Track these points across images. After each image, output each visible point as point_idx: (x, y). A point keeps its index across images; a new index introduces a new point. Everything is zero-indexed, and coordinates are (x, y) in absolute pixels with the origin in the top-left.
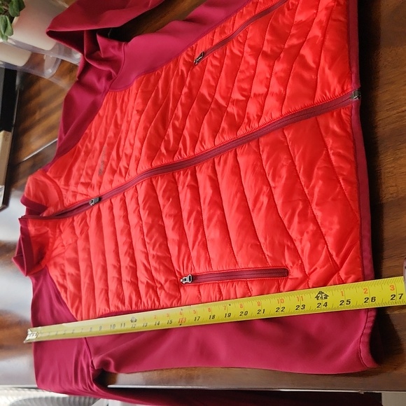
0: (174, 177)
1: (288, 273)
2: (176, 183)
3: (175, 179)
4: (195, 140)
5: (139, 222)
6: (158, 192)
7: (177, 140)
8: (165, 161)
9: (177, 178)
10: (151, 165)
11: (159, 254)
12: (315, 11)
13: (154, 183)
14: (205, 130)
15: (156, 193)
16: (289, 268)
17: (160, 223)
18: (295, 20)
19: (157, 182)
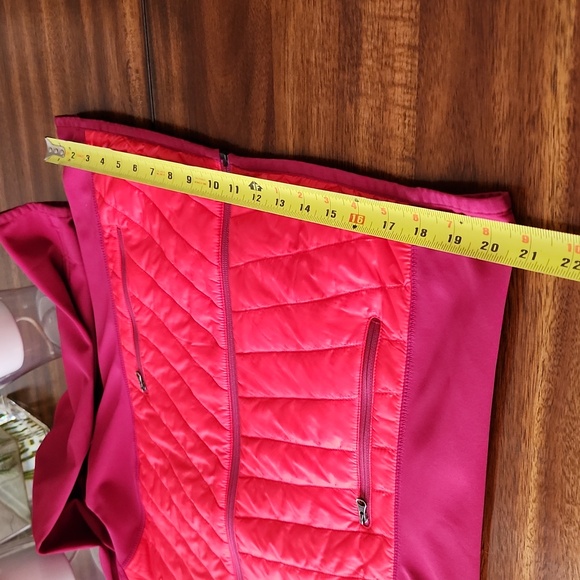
0: (244, 478)
1: (376, 320)
2: (252, 478)
3: (247, 477)
4: (213, 423)
5: (280, 570)
6: (255, 515)
7: (207, 452)
8: (223, 484)
9: (247, 474)
10: (221, 508)
11: (323, 548)
12: (137, 192)
13: (241, 514)
14: (206, 398)
15: (255, 518)
16: (370, 314)
17: (289, 528)
18: (138, 222)
19: (242, 509)
